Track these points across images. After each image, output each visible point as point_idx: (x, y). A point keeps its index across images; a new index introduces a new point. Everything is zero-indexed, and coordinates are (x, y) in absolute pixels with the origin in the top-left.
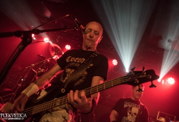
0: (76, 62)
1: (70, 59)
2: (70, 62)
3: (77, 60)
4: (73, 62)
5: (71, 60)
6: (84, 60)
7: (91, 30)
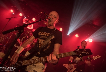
0: (45, 35)
1: (41, 33)
2: (41, 36)
3: (45, 34)
4: (43, 35)
5: (42, 35)
6: (49, 34)
7: (52, 15)
